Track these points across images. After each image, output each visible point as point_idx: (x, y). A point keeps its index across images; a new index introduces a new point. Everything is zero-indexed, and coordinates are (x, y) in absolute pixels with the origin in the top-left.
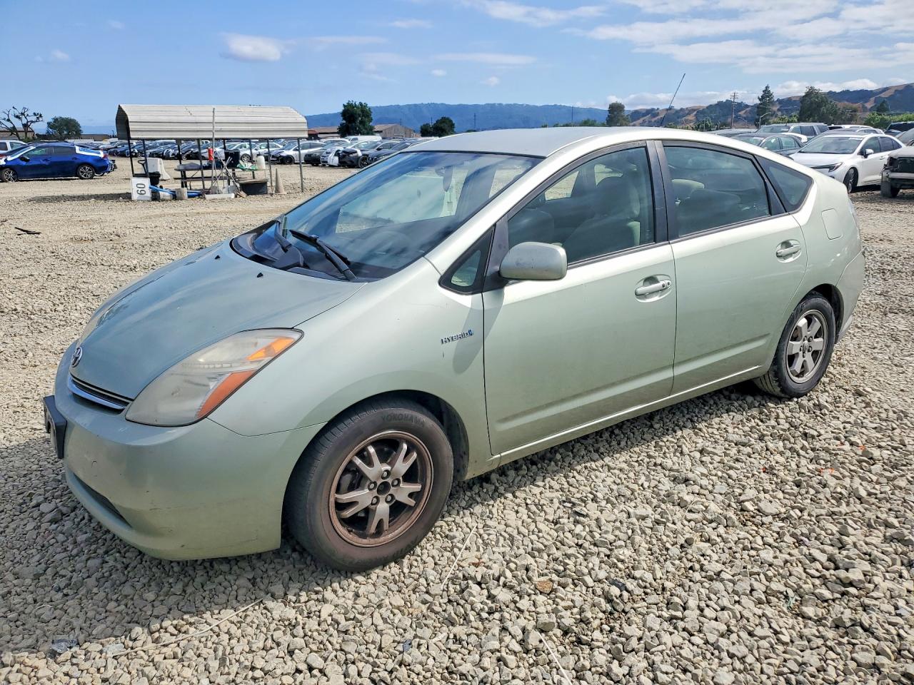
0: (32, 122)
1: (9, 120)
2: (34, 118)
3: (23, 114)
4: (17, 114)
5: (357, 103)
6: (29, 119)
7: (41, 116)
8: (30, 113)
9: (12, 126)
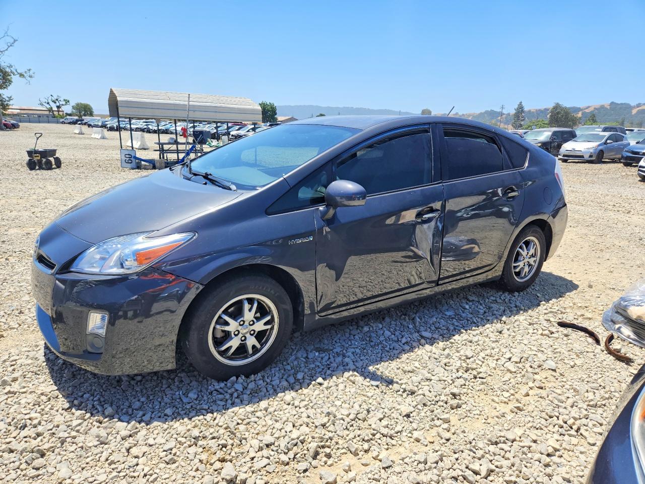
0: (63, 105)
1: (48, 103)
2: (64, 103)
3: (57, 100)
4: (53, 99)
5: (268, 103)
6: (61, 103)
7: (68, 102)
8: (62, 100)
9: (50, 107)
